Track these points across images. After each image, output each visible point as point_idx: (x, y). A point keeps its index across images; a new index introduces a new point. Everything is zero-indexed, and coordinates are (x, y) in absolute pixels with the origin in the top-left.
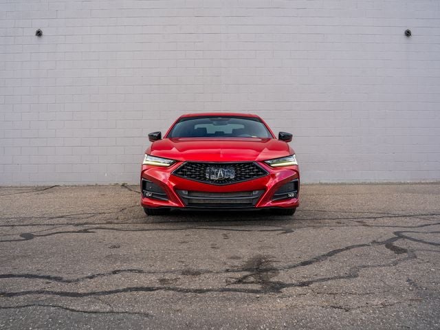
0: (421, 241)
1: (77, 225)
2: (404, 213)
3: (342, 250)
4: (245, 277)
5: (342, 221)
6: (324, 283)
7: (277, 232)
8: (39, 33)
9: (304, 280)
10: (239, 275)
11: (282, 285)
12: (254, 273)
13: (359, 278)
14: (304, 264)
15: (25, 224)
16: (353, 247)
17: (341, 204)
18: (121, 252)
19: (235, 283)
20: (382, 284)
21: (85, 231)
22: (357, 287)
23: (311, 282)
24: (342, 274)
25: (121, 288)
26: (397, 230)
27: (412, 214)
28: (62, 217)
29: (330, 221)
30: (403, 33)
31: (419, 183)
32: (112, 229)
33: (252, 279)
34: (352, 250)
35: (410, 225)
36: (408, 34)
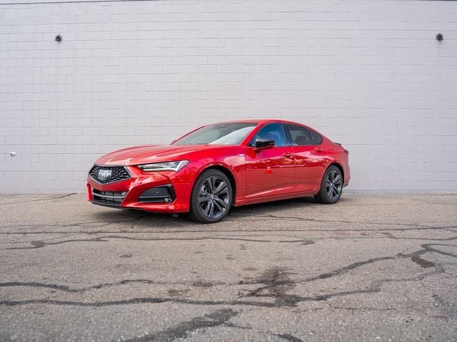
0: (450, 254)
1: (91, 233)
2: (433, 225)
3: (364, 263)
4: (260, 289)
5: (367, 232)
6: (342, 297)
7: (296, 243)
8: (59, 39)
9: (322, 294)
10: (253, 287)
11: (298, 299)
12: (269, 285)
13: (381, 293)
14: (323, 276)
15: (37, 231)
16: (376, 260)
17: (367, 215)
18: (133, 261)
19: (248, 296)
20: (406, 300)
21: (98, 240)
22: (378, 302)
23: (329, 296)
24: (363, 289)
25: (128, 299)
26: (425, 242)
27: (442, 226)
28: (76, 225)
29: (354, 232)
30: (435, 36)
31: (452, 194)
32: (125, 238)
33: (266, 291)
34: (375, 263)
35: (439, 237)
36: (440, 38)
